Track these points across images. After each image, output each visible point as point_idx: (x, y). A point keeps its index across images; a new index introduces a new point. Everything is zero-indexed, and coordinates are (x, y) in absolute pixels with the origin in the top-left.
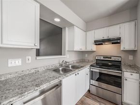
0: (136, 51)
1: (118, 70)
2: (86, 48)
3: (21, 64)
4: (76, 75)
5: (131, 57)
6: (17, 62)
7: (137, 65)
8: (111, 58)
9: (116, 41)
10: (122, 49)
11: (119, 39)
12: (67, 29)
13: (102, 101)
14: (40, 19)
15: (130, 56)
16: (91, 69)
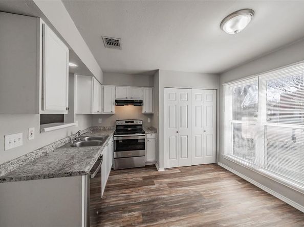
0: (153, 114)
3: (22, 145)
5: (149, 120)
7: (153, 126)
8: (133, 122)
9: (138, 103)
10: (143, 112)
11: (142, 102)
13: (129, 170)
16: (116, 138)
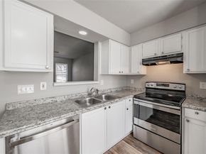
1: (175, 105)
2: (130, 71)
3: (33, 92)
4: (105, 109)
5: (203, 85)
6: (28, 88)
8: (168, 86)
9: (177, 59)
10: (185, 71)
11: (181, 55)
12: (100, 44)
14: (55, 31)
15: (201, 83)
16: (136, 103)
